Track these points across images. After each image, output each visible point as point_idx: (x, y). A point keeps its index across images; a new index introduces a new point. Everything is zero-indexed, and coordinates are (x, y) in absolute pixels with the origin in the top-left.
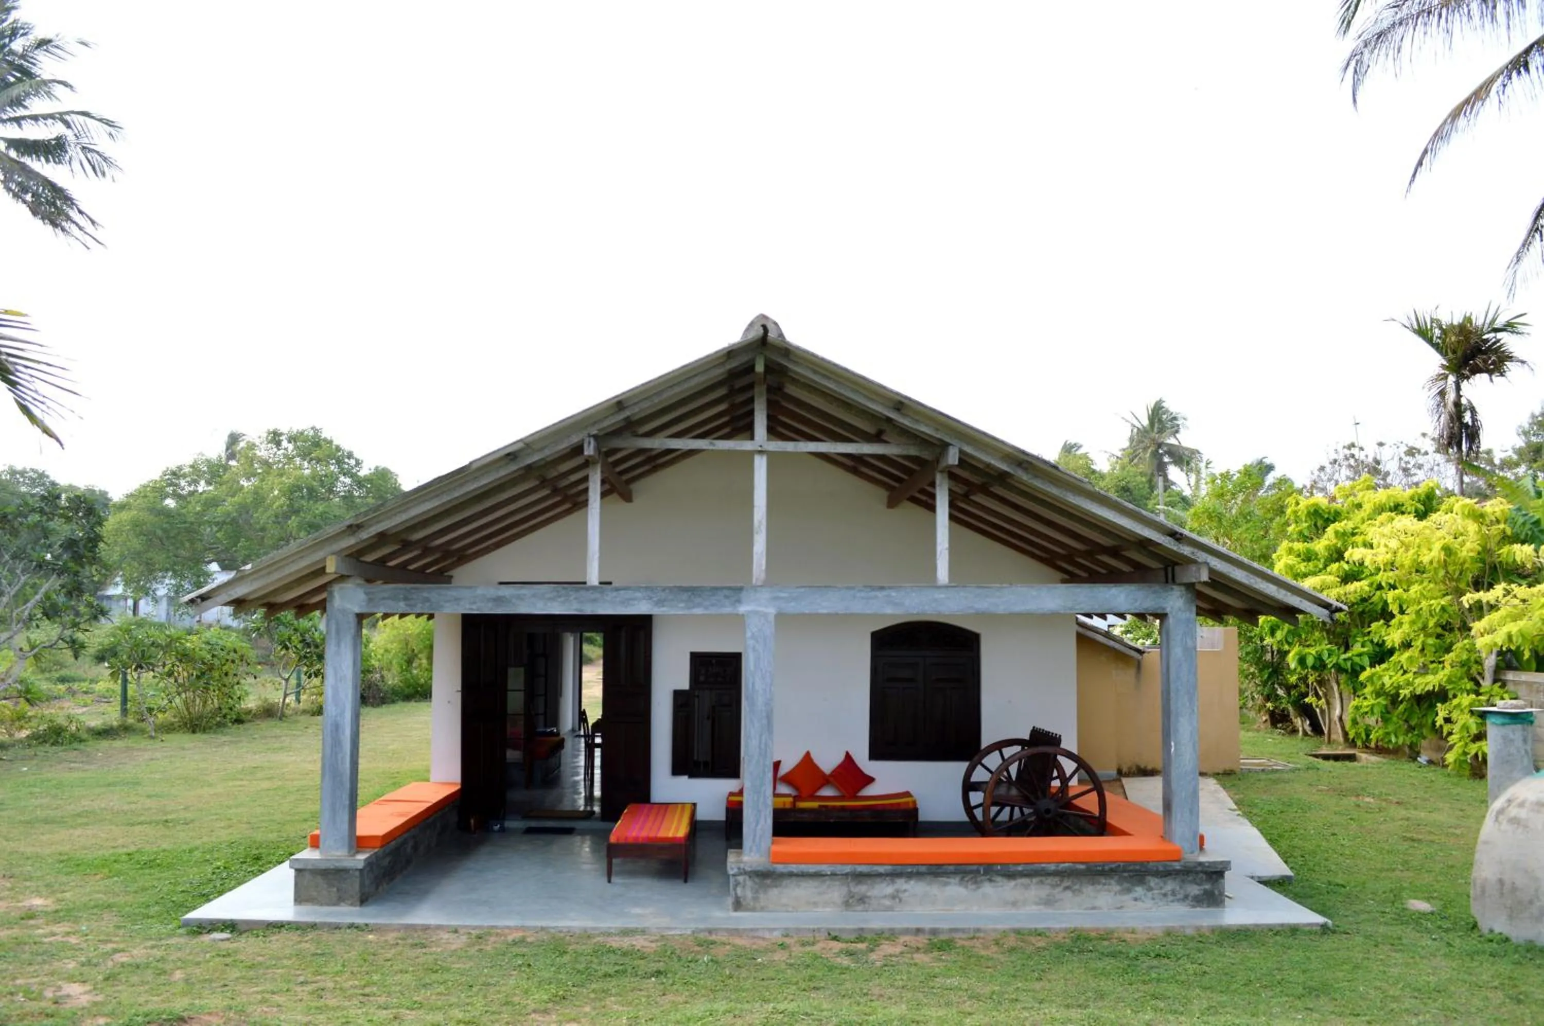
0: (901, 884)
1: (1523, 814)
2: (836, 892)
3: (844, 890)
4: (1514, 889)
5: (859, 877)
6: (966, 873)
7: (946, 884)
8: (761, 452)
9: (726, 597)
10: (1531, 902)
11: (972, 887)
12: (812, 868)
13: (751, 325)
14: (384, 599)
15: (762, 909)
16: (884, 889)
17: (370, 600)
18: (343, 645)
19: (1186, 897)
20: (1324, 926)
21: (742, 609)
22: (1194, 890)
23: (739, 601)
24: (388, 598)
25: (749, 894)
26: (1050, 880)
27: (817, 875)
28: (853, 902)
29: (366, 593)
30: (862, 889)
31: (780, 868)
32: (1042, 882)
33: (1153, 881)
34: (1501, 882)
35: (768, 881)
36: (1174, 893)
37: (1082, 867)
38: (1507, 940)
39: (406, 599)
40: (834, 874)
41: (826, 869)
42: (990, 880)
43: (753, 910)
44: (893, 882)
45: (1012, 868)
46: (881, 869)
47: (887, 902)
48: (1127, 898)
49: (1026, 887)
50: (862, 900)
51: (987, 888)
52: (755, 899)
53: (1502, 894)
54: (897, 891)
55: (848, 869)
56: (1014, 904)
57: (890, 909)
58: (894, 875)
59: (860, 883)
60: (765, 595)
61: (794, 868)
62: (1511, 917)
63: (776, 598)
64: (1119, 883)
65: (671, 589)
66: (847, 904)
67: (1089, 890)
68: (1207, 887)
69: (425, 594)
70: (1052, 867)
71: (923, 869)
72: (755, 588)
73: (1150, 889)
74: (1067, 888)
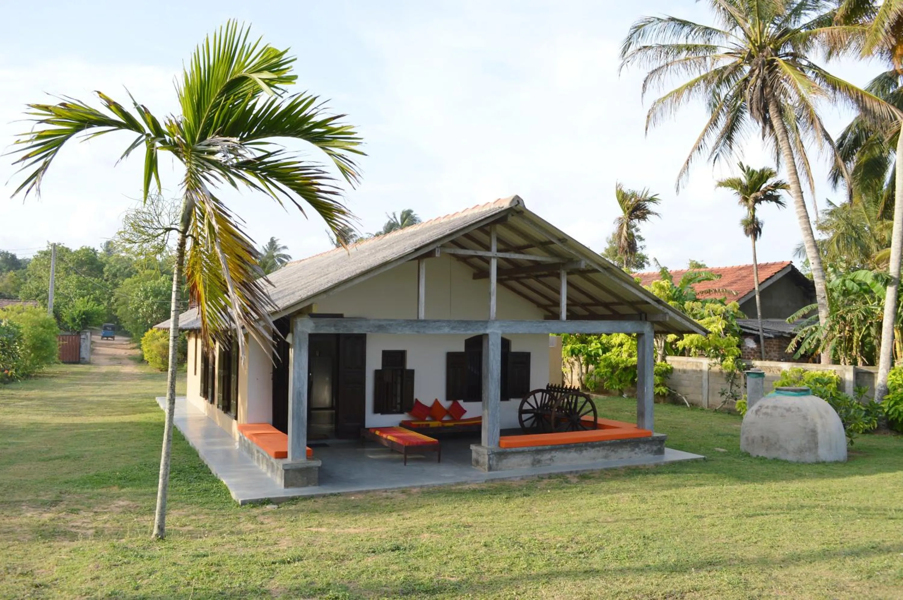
0: (553, 454)
1: (769, 411)
2: (529, 459)
3: (532, 458)
4: (768, 439)
5: (538, 452)
6: (578, 446)
7: (570, 452)
8: (494, 257)
9: (482, 325)
10: (776, 443)
11: (579, 452)
12: (521, 449)
13: (513, 200)
14: (323, 326)
15: (500, 470)
16: (547, 456)
17: (316, 326)
18: (302, 350)
19: (652, 451)
20: (704, 459)
21: (488, 331)
22: (655, 448)
23: (486, 327)
24: (326, 326)
25: (495, 463)
26: (606, 448)
27: (523, 452)
28: (536, 463)
29: (315, 323)
30: (539, 457)
31: (508, 450)
32: (604, 449)
33: (641, 446)
34: (762, 437)
35: (502, 456)
36: (648, 450)
37: (618, 441)
38: (766, 458)
39: (335, 326)
40: (529, 451)
41: (526, 449)
42: (586, 449)
43: (497, 470)
44: (550, 453)
45: (595, 443)
46: (547, 447)
47: (548, 462)
48: (632, 454)
49: (598, 451)
50: (539, 461)
51: (585, 453)
52: (497, 465)
53: (763, 442)
54: (552, 457)
55: (534, 448)
56: (594, 459)
57: (549, 465)
58: (551, 450)
59: (538, 454)
60: (497, 324)
61: (514, 449)
62: (767, 450)
63: (502, 326)
64: (630, 447)
65: (458, 321)
66: (533, 465)
67: (620, 451)
68: (659, 446)
69: (344, 324)
70: (608, 442)
71: (563, 446)
72: (493, 321)
73: (640, 449)
74: (613, 451)
